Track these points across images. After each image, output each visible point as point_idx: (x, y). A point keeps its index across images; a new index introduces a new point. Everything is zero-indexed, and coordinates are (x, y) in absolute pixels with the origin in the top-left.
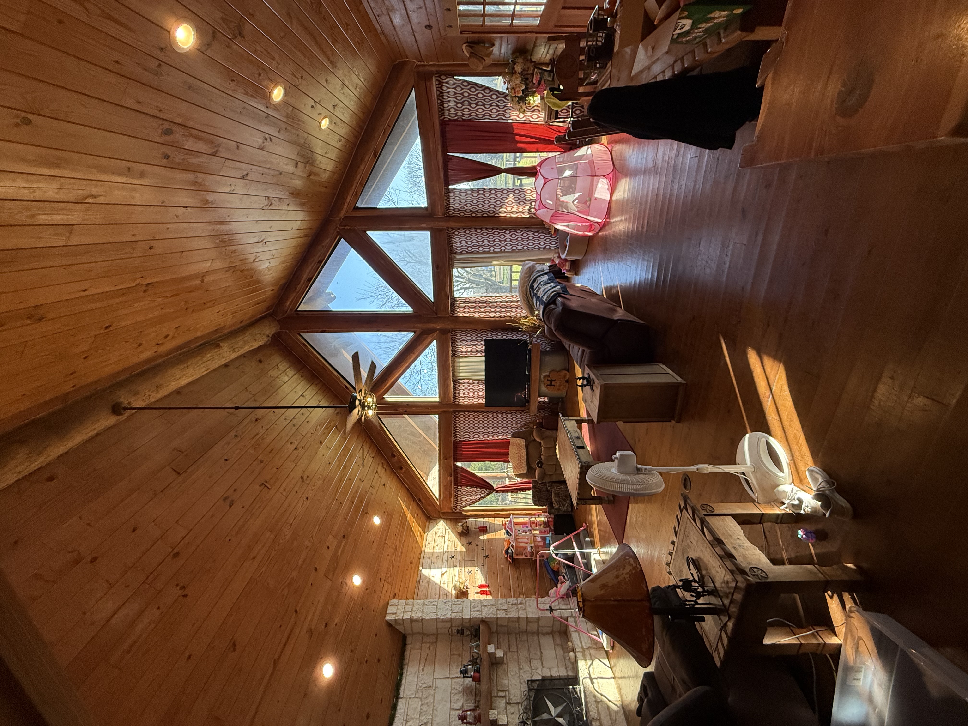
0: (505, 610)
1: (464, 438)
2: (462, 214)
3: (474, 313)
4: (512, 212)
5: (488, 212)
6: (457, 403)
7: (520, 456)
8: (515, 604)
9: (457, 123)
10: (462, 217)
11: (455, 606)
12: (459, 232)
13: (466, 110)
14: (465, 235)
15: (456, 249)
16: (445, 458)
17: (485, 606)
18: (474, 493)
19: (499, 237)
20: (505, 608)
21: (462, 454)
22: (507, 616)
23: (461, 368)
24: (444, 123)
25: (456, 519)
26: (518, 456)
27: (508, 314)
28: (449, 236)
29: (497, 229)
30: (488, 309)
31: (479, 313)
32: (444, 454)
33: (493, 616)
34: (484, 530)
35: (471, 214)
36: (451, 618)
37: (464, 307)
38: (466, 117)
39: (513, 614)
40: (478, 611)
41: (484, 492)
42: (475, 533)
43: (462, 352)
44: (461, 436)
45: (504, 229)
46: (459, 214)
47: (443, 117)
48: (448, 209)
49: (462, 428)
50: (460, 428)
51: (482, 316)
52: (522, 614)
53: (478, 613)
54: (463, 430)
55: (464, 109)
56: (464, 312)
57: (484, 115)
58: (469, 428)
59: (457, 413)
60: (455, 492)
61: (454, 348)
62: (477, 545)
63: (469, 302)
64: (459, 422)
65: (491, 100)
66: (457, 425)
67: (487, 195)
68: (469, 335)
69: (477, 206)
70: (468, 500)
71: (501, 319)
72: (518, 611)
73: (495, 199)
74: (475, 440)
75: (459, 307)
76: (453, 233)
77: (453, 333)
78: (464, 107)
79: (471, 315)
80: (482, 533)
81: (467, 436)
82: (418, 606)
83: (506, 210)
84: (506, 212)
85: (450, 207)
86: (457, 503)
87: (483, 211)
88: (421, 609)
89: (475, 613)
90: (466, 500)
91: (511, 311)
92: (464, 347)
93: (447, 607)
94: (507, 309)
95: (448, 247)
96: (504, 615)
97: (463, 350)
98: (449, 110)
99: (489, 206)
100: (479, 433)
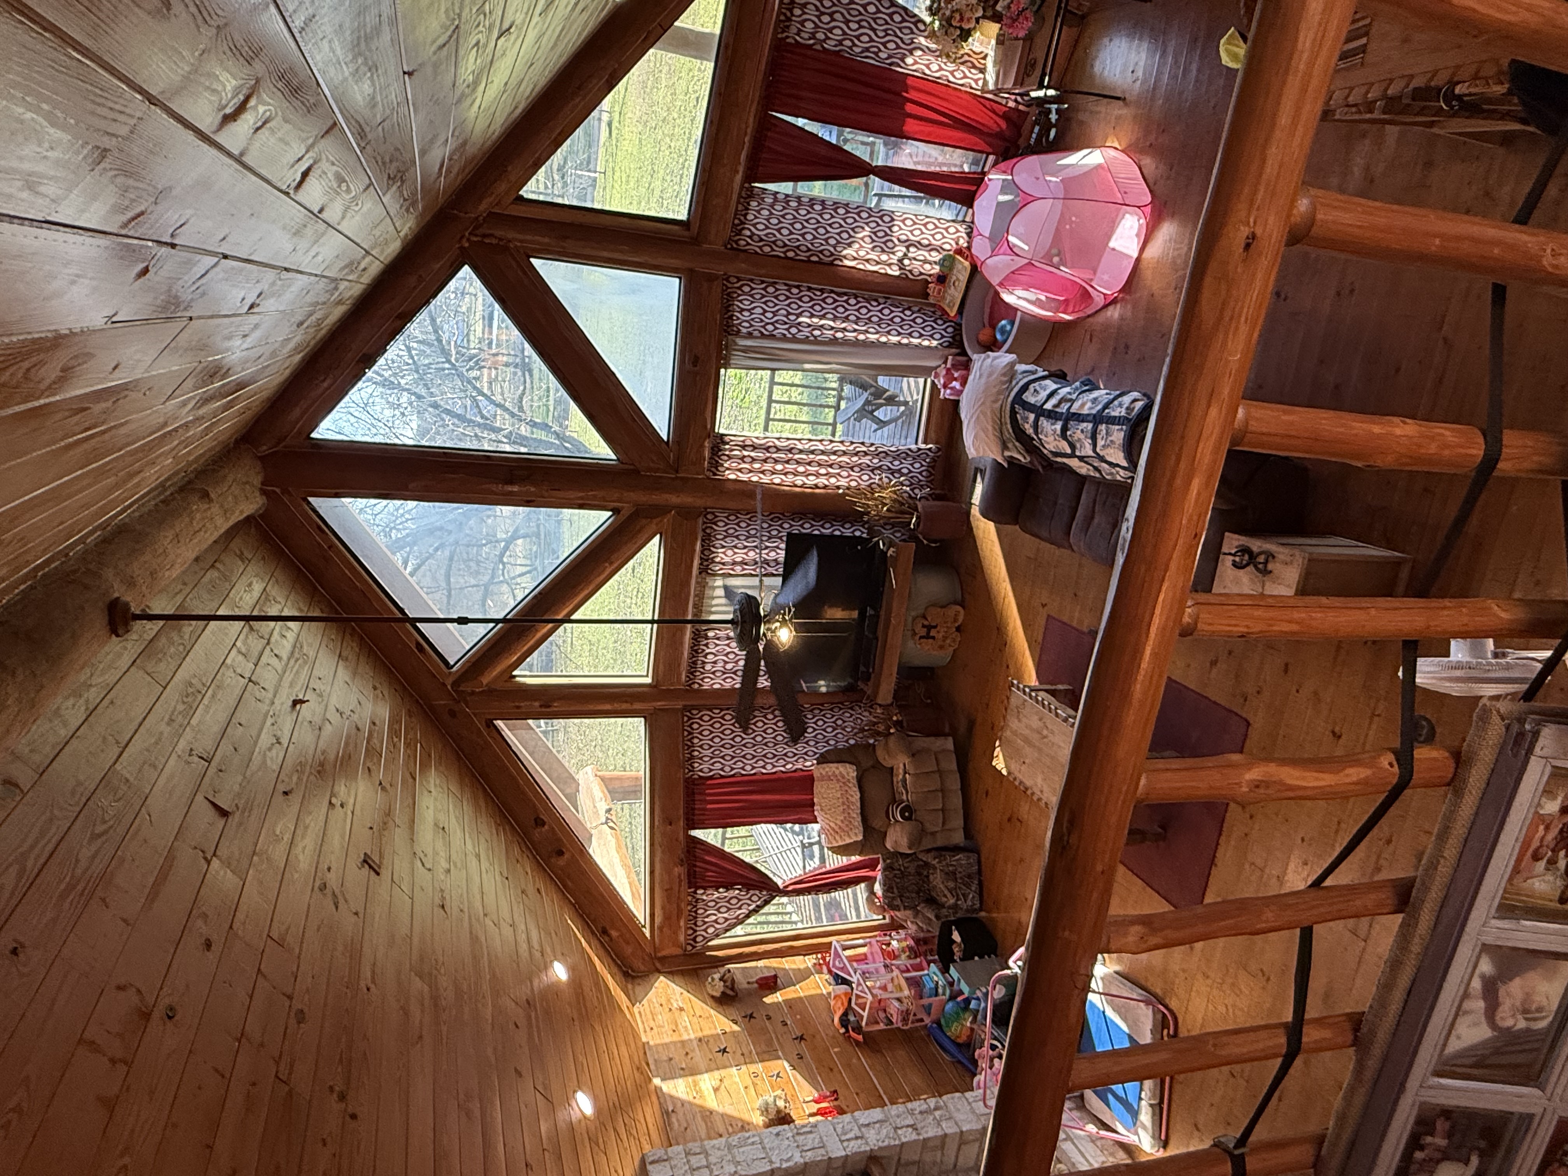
0: (913, 1127)
1: (711, 770)
2: (767, 249)
3: (763, 472)
4: (867, 261)
5: (821, 252)
6: (696, 686)
7: (847, 804)
8: (926, 1112)
9: (809, 53)
10: (766, 255)
11: (802, 1137)
12: (753, 289)
13: (837, 31)
14: (763, 296)
15: (740, 324)
16: (669, 821)
17: (868, 1125)
18: (734, 901)
19: (835, 309)
20: (910, 1121)
21: (705, 810)
22: (921, 1138)
23: (715, 602)
24: (780, 47)
25: (695, 970)
26: (843, 804)
27: (833, 480)
28: (729, 294)
29: (832, 292)
30: (790, 467)
31: (773, 473)
32: (663, 810)
33: (892, 1143)
34: (770, 984)
35: (785, 253)
36: (806, 1164)
37: (743, 458)
38: (829, 45)
39: (931, 1132)
40: (857, 1138)
41: (757, 896)
42: (749, 993)
43: (723, 564)
44: (704, 768)
45: (845, 294)
46: (760, 247)
47: (786, 34)
48: (739, 233)
49: (706, 747)
50: (701, 746)
51: (777, 481)
52: (949, 1128)
53: (859, 1141)
54: (708, 753)
55: (835, 27)
56: (740, 470)
57: (867, 50)
58: (722, 746)
59: (695, 712)
60: (690, 904)
61: (706, 553)
62: (769, 1018)
63: (754, 447)
64: (700, 733)
65: (887, 23)
66: (696, 741)
67: (827, 216)
68: (743, 525)
69: (803, 235)
70: (721, 921)
71: (817, 491)
72: (939, 1124)
73: (841, 226)
74: (733, 776)
75: (729, 457)
76: (740, 288)
77: (710, 517)
78: (833, 24)
79: (755, 479)
80: (767, 992)
81: (718, 765)
82: (719, 1153)
83: (855, 255)
84: (855, 259)
85: (744, 229)
86: (695, 931)
87: (809, 250)
88: (729, 1157)
89: (852, 1143)
90: (716, 921)
91: (839, 474)
92: (730, 553)
93: (786, 1142)
94: (830, 470)
95: (722, 319)
96: (914, 1137)
97: (727, 559)
98: (802, 23)
99: (826, 240)
100: (744, 757)
